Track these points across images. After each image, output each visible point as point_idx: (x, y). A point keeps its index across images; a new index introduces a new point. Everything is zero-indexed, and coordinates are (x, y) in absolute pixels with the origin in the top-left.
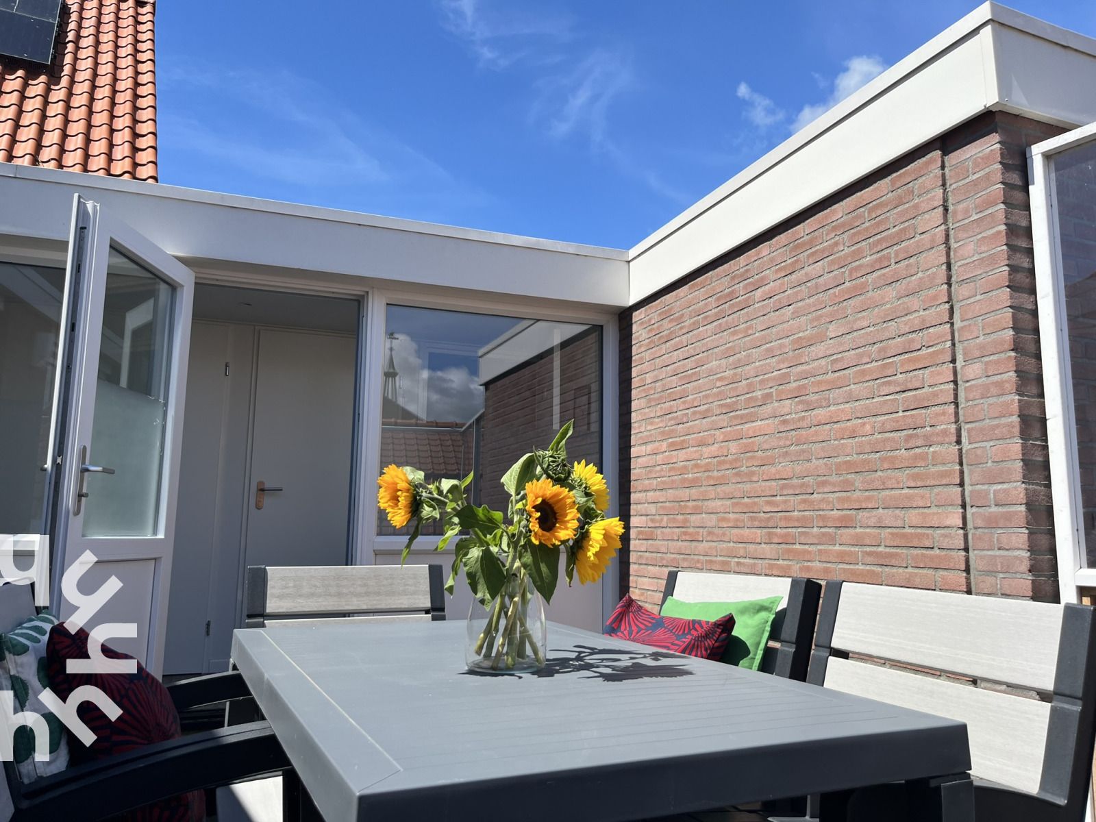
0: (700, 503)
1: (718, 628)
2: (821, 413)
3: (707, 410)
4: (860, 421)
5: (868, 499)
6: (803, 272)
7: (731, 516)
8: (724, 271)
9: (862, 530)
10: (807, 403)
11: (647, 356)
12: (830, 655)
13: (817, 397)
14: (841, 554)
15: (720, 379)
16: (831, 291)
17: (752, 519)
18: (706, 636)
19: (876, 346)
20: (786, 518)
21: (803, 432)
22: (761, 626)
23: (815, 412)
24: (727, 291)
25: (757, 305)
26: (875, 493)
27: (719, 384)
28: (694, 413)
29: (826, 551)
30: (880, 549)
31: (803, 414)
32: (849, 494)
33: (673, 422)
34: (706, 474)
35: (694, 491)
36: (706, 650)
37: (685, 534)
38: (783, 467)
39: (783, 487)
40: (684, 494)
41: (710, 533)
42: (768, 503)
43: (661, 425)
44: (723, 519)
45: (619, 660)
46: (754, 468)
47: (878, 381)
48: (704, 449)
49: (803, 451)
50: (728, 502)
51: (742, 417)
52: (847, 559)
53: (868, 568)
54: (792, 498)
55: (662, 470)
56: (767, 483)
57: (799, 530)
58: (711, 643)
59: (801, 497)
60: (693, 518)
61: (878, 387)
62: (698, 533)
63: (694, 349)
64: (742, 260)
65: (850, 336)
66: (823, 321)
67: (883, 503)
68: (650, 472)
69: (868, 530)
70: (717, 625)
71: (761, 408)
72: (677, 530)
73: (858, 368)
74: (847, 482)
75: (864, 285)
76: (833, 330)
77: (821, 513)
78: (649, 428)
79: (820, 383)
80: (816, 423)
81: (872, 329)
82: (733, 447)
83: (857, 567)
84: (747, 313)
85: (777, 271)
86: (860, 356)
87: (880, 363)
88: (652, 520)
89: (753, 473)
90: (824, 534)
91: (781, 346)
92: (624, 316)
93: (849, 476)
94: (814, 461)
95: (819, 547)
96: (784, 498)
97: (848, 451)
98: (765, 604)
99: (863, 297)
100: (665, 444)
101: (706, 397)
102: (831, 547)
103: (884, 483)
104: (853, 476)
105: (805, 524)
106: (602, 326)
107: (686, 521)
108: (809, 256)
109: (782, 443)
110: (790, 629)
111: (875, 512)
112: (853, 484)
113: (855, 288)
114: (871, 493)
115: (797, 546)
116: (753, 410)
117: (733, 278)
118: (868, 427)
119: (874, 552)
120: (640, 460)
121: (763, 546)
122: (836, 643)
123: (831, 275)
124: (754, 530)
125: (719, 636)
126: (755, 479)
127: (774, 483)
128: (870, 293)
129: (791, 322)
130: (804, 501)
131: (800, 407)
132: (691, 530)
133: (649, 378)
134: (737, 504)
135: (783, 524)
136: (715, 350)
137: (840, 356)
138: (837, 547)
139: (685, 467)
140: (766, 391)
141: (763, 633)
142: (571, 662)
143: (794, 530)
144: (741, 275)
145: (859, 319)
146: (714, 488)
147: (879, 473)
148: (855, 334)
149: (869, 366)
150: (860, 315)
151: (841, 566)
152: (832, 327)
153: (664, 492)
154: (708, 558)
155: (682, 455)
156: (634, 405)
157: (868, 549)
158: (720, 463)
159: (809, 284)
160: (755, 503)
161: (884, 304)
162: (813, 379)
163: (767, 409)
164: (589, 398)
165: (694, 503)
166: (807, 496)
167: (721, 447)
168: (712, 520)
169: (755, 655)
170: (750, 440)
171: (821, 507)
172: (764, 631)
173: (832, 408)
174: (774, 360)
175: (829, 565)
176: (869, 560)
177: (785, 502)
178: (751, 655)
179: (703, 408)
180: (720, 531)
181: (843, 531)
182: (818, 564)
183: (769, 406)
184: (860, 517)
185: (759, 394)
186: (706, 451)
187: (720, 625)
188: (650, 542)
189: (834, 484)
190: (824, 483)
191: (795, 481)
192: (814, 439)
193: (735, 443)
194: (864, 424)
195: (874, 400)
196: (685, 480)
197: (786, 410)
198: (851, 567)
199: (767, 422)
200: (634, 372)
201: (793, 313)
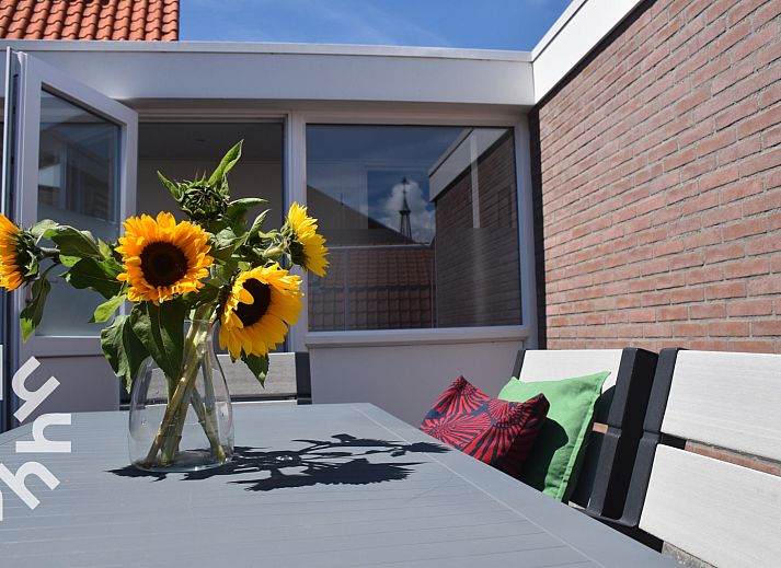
0: (601, 287)
1: (525, 411)
2: (708, 179)
3: (604, 193)
4: (747, 179)
5: (758, 264)
6: (684, 30)
7: (629, 297)
8: (612, 49)
9: (752, 299)
10: (694, 169)
11: (553, 149)
12: (659, 443)
13: (703, 161)
14: (731, 327)
15: (615, 159)
16: (712, 43)
17: (647, 298)
18: (511, 421)
19: (761, 93)
20: (677, 294)
21: (691, 201)
22: (583, 408)
23: (702, 177)
24: (616, 69)
25: (643, 77)
26: (765, 257)
27: (613, 165)
28: (594, 198)
29: (717, 325)
30: (772, 318)
31: (691, 182)
32: (738, 261)
33: (577, 210)
34: (607, 257)
35: (596, 275)
36: (510, 438)
37: (590, 317)
38: (673, 241)
39: (675, 261)
40: (589, 279)
41: (611, 316)
42: (662, 280)
43: (568, 214)
44: (622, 301)
45: (349, 454)
46: (648, 246)
47: (765, 131)
48: (604, 233)
49: (692, 221)
50: (626, 283)
51: (633, 195)
52: (739, 332)
53: (759, 339)
54: (683, 272)
55: (569, 259)
56: (660, 259)
57: (691, 304)
58: (515, 430)
59: (690, 270)
60: (596, 302)
61: (765, 138)
62: (600, 316)
63: (591, 134)
64: (627, 34)
65: (734, 87)
66: (706, 78)
67: (773, 267)
68: (560, 261)
69: (759, 299)
70: (525, 407)
71: (652, 183)
72: (583, 315)
73: (743, 121)
74: (737, 248)
75: (746, 28)
76: (716, 85)
77: (711, 285)
78: (558, 219)
79: (706, 145)
80: (704, 189)
81: (756, 74)
82: (629, 227)
83: (748, 339)
84: (634, 87)
85: (659, 37)
86: (745, 107)
87: (766, 111)
88: (563, 307)
89: (646, 251)
90: (714, 307)
91: (668, 113)
92: (531, 114)
93: (738, 242)
94: (703, 230)
95: (711, 321)
96: (675, 273)
97: (736, 215)
98: (590, 382)
99: (745, 41)
100: (571, 232)
101: (603, 180)
102: (722, 320)
103: (774, 245)
104: (742, 241)
105: (695, 298)
106: (513, 128)
107: (590, 306)
108: (688, 13)
109: (672, 217)
110: (617, 411)
111: (765, 278)
112: (742, 250)
113: (737, 32)
114: (762, 257)
115: (689, 322)
116: (644, 185)
117: (620, 55)
118: (756, 185)
119: (766, 322)
120: (551, 251)
121: (658, 324)
122: (667, 427)
123: (712, 25)
124: (649, 309)
125: (527, 421)
126: (649, 256)
127: (665, 259)
128: (753, 35)
129: (676, 86)
130: (695, 274)
131: (688, 175)
132: (595, 314)
133: (555, 170)
134: (634, 284)
135: (675, 300)
136: (609, 131)
137: (723, 112)
138: (728, 320)
139: (588, 252)
140: (654, 165)
141: (585, 417)
142: (279, 458)
143: (686, 305)
144: (627, 50)
145: (741, 67)
146: (612, 270)
147: (769, 234)
148: (739, 84)
149: (754, 117)
150: (743, 62)
151: (732, 340)
152: (714, 82)
153: (571, 280)
154: (610, 340)
155: (585, 241)
156: (545, 199)
157: (759, 319)
158: (617, 244)
159: (689, 42)
160: (649, 281)
161: (768, 43)
162: (698, 143)
163: (657, 184)
164: (510, 199)
165: (597, 288)
166: (698, 269)
167: (618, 229)
168: (611, 303)
169: (574, 443)
170: (643, 217)
171: (712, 279)
172: (586, 414)
173: (719, 170)
174: (661, 130)
175: (720, 339)
176: (760, 331)
177: (677, 277)
178: (569, 444)
179: (601, 191)
180: (620, 312)
181: (733, 301)
182: (709, 338)
183: (658, 179)
184: (749, 285)
185: (648, 168)
186: (606, 234)
187: (529, 408)
188: (562, 328)
189: (722, 253)
190: (713, 252)
191: (686, 254)
192: (702, 207)
193: (629, 223)
194: (752, 182)
195: (762, 154)
196: (589, 265)
197: (675, 181)
198: (742, 339)
199: (657, 195)
200: (543, 167)
201: (676, 77)
